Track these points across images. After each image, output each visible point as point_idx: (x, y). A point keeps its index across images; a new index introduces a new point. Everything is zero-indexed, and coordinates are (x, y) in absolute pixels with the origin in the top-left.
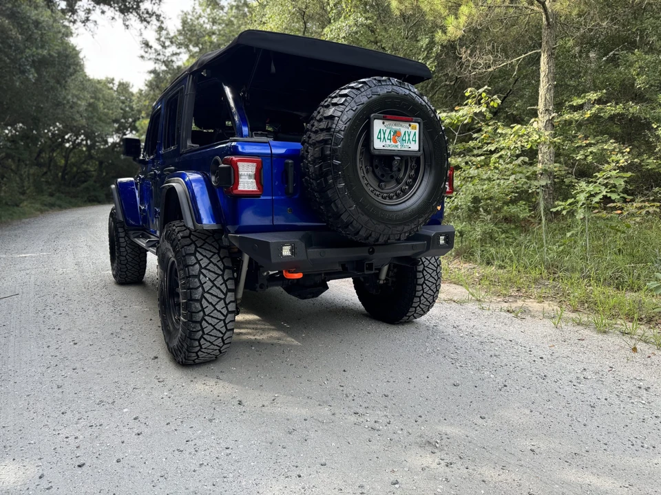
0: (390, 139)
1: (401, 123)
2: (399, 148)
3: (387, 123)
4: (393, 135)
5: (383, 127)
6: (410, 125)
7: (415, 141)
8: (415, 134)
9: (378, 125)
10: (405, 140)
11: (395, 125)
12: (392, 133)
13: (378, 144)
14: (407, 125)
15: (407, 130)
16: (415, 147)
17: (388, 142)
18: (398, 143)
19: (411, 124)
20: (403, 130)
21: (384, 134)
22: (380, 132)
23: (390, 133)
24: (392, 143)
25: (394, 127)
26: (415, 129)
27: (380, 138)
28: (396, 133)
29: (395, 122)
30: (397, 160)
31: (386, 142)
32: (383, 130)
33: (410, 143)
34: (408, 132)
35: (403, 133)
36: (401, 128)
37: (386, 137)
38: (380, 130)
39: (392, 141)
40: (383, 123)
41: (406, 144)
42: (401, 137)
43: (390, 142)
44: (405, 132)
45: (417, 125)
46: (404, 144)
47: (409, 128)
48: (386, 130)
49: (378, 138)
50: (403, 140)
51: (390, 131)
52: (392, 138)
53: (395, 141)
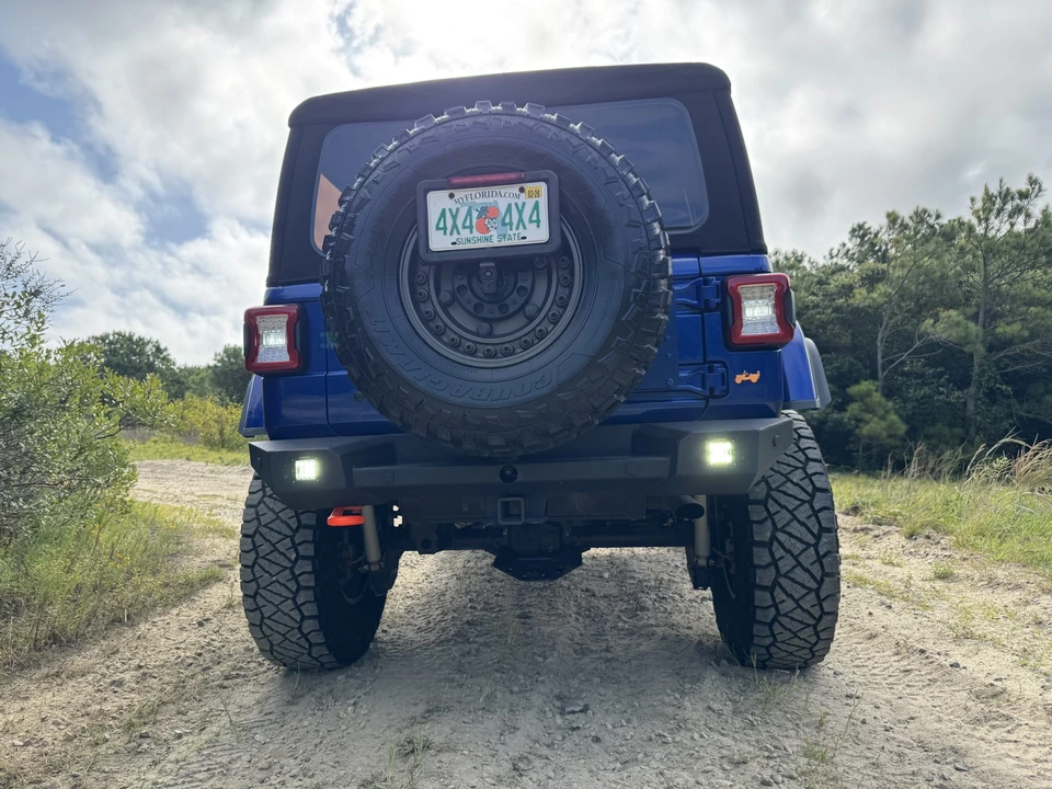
0: (471, 227)
1: (497, 189)
2: (495, 243)
3: (459, 194)
4: (478, 218)
5: (449, 204)
6: (522, 190)
7: (538, 221)
8: (536, 207)
9: (437, 202)
10: (511, 224)
11: (483, 195)
12: (475, 214)
13: (439, 242)
14: (515, 189)
15: (513, 201)
16: (538, 234)
17: (465, 234)
18: (494, 233)
19: (527, 186)
20: (502, 205)
21: (454, 217)
22: (443, 214)
23: (469, 213)
24: (476, 234)
25: (481, 201)
26: (538, 193)
27: (445, 229)
28: (485, 212)
29: (481, 190)
30: (487, 269)
31: (459, 233)
32: (450, 210)
33: (525, 228)
34: (516, 204)
35: (503, 210)
36: (499, 199)
37: (459, 223)
38: (444, 210)
39: (474, 230)
40: (451, 196)
41: (514, 231)
42: (500, 219)
43: (471, 232)
44: (510, 205)
45: (542, 187)
46: (509, 232)
47: (522, 195)
48: (458, 209)
49: (438, 228)
50: (504, 224)
51: (470, 209)
52: (474, 224)
53: (484, 229)
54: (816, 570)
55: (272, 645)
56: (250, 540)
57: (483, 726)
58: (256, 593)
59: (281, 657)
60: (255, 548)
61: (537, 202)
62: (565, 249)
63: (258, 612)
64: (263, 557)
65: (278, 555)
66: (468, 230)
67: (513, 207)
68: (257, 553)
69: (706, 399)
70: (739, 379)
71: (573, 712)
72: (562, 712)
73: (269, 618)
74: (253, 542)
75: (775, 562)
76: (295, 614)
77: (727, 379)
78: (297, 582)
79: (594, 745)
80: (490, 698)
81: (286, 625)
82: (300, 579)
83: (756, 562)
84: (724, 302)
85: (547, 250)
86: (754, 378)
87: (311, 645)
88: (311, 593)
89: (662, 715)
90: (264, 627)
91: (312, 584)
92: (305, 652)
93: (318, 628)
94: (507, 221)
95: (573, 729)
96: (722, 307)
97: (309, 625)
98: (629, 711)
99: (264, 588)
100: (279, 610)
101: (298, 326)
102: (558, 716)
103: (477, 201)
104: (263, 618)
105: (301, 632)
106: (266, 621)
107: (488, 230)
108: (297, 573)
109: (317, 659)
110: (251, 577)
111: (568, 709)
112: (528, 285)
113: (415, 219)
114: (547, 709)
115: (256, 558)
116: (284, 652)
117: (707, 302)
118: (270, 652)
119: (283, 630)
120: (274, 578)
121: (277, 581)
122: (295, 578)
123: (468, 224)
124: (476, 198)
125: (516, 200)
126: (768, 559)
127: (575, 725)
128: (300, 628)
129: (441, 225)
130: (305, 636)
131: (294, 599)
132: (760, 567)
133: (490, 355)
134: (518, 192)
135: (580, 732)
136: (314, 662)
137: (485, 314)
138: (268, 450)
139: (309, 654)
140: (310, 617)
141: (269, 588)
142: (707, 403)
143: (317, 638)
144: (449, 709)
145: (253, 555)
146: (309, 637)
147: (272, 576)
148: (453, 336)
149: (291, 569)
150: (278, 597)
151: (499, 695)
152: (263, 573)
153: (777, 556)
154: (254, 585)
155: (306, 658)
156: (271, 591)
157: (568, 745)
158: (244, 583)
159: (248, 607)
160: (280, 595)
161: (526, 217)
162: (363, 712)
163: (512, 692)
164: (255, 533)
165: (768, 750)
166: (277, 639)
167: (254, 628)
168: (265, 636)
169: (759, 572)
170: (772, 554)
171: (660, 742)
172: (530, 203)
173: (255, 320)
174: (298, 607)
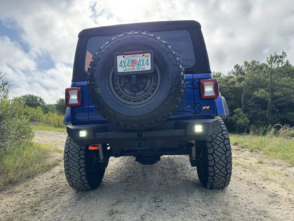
0: (129, 66)
1: (136, 55)
2: (136, 70)
3: (126, 56)
4: (131, 63)
5: (123, 59)
6: (143, 55)
7: (148, 64)
8: (147, 60)
9: (120, 59)
10: (140, 65)
11: (133, 57)
12: (130, 62)
13: (120, 70)
14: (141, 55)
15: (141, 58)
16: (148, 68)
17: (128, 67)
18: (136, 67)
19: (145, 54)
20: (138, 60)
21: (125, 63)
23: (129, 62)
24: (131, 67)
25: (132, 58)
26: (148, 57)
27: (122, 66)
28: (133, 62)
29: (132, 55)
30: (134, 77)
31: (126, 67)
32: (123, 61)
33: (144, 66)
34: (142, 59)
35: (138, 61)
36: (137, 58)
37: (126, 64)
38: (122, 61)
39: (130, 66)
40: (124, 57)
41: (141, 67)
42: (137, 63)
43: (129, 67)
44: (140, 60)
45: (149, 55)
46: (140, 67)
47: (144, 57)
48: (126, 61)
49: (120, 66)
50: (138, 65)
51: (129, 61)
52: (130, 65)
53: (133, 66)
54: (225, 161)
55: (73, 184)
56: (66, 154)
57: (133, 206)
58: (68, 169)
59: (75, 187)
60: (68, 156)
61: (148, 59)
62: (155, 72)
63: (69, 174)
64: (70, 159)
65: (74, 158)
66: (128, 66)
67: (141, 60)
68: (69, 157)
69: (195, 114)
70: (204, 108)
71: (158, 202)
72: (155, 202)
73: (72, 176)
74: (68, 154)
75: (214, 159)
76: (80, 175)
77: (200, 108)
78: (80, 166)
79: (164, 211)
80: (135, 198)
81: (77, 178)
82: (81, 165)
83: (209, 159)
84: (199, 86)
85: (151, 72)
86: (208, 108)
87: (84, 183)
88: (84, 169)
89: (183, 202)
90: (71, 179)
91: (84, 166)
92: (82, 185)
93: (86, 178)
94: (139, 64)
95: (158, 207)
96: (199, 88)
97: (83, 178)
98: (174, 201)
99: (71, 167)
100: (75, 173)
101: (80, 93)
102: (154, 203)
103: (131, 58)
104: (70, 176)
105: (81, 180)
106: (71, 177)
107: (134, 67)
108: (80, 163)
109: (85, 187)
110: (67, 164)
111: (157, 201)
112: (145, 82)
113: (114, 63)
114: (151, 201)
115: (68, 159)
116: (76, 185)
117: (195, 87)
118: (72, 185)
119: (76, 179)
120: (73, 165)
121: (74, 165)
122: (79, 164)
123: (128, 65)
124: (131, 57)
125: (142, 58)
126: (212, 158)
127: (158, 206)
128: (81, 179)
129: (121, 65)
130: (82, 181)
131: (79, 170)
132: (210, 160)
133: (134, 101)
134: (142, 56)
135: (160, 207)
136: (85, 188)
137: (133, 90)
138: (72, 128)
139: (83, 186)
140: (83, 176)
141: (72, 167)
142: (195, 115)
143: (86, 181)
144: (123, 201)
145: (67, 158)
146: (83, 181)
147: (73, 164)
148: (124, 96)
149: (78, 162)
150: (74, 170)
151: (137, 197)
152: (70, 163)
153: (215, 157)
154: (68, 167)
155: (82, 187)
156: (73, 168)
157: (156, 211)
158: (65, 166)
159: (66, 173)
160: (75, 169)
161: (144, 63)
162: (98, 202)
163: (141, 196)
164: (68, 152)
165: (212, 212)
166: (74, 182)
167: (68, 179)
168: (71, 181)
169: (209, 162)
170: (213, 157)
171: (182, 210)
172: (146, 59)
173: (68, 91)
174: (80, 173)
